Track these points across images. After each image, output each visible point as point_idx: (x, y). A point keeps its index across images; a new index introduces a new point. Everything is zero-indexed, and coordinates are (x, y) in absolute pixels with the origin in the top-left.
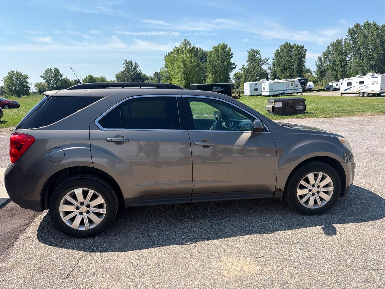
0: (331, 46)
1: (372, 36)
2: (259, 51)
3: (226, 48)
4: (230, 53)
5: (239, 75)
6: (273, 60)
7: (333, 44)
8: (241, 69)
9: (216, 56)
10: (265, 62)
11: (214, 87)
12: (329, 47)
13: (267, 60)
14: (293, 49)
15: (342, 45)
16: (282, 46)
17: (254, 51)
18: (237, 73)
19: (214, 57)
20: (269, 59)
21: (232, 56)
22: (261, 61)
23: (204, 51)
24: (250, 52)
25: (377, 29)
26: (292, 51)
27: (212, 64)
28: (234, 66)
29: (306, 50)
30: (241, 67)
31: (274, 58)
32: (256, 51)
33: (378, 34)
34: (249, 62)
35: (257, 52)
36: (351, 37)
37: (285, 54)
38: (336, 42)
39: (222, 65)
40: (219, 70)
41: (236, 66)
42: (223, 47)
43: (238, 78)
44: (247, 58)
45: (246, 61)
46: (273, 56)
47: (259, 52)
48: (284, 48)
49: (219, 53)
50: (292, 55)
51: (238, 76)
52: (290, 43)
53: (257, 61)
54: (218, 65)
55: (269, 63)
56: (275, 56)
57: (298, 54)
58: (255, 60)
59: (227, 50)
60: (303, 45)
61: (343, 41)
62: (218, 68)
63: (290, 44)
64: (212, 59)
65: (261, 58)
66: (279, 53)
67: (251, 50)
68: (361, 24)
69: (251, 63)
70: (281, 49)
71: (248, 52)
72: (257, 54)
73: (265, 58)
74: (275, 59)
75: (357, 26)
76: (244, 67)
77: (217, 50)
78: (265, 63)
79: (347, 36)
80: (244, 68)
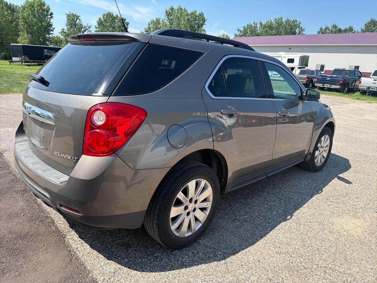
0: (152, 23)
1: (184, 20)
2: (80, 16)
3: (44, 6)
4: (49, 13)
5: (57, 39)
6: (96, 28)
7: (153, 22)
8: (61, 33)
9: (32, 13)
10: (87, 29)
11: (45, 50)
12: (149, 24)
13: (89, 28)
14: (116, 20)
15: (160, 24)
16: (104, 15)
17: (74, 15)
18: (55, 37)
19: (29, 14)
20: (91, 26)
21: (53, 17)
22: (82, 28)
23: (8, 4)
24: (68, 16)
25: (187, 15)
26: (115, 21)
27: (26, 22)
28: (52, 29)
29: (128, 24)
30: (60, 31)
31: (97, 26)
32: (76, 16)
33: (188, 20)
34: (69, 27)
35: (78, 17)
36: (168, 18)
37: (108, 24)
38: (155, 20)
39: (40, 25)
40: (37, 31)
41: (54, 28)
42: (39, 4)
43: (56, 43)
44: (66, 22)
45: (66, 25)
46: (96, 24)
47: (80, 18)
48: (107, 18)
49: (34, 10)
50: (115, 26)
51: (56, 41)
52: (112, 13)
53: (78, 26)
54: (35, 24)
55: (91, 31)
56: (98, 25)
57: (121, 26)
58: (75, 25)
59: (45, 8)
60: (125, 18)
61: (161, 20)
62: (35, 27)
63: (113, 15)
64: (26, 16)
65: (82, 25)
66: (102, 22)
67: (70, 13)
68: (175, 8)
69: (71, 28)
70: (103, 18)
71: (67, 15)
72: (77, 19)
73: (87, 24)
74: (98, 28)
75: (172, 9)
76: (65, 31)
77: (33, 6)
78: (87, 31)
79: (165, 16)
80: (64, 33)
